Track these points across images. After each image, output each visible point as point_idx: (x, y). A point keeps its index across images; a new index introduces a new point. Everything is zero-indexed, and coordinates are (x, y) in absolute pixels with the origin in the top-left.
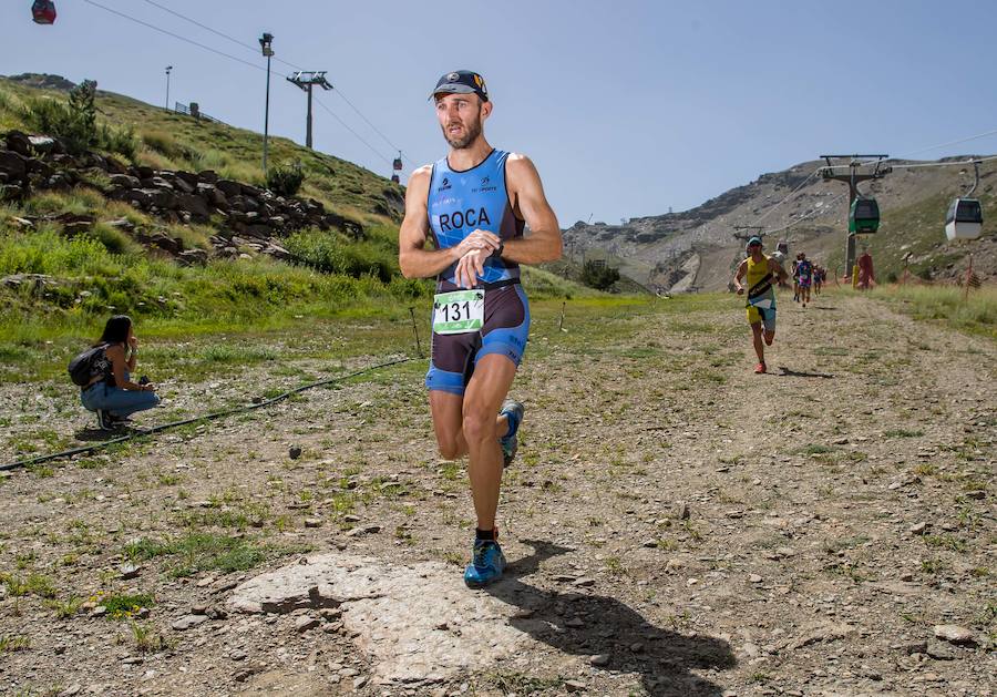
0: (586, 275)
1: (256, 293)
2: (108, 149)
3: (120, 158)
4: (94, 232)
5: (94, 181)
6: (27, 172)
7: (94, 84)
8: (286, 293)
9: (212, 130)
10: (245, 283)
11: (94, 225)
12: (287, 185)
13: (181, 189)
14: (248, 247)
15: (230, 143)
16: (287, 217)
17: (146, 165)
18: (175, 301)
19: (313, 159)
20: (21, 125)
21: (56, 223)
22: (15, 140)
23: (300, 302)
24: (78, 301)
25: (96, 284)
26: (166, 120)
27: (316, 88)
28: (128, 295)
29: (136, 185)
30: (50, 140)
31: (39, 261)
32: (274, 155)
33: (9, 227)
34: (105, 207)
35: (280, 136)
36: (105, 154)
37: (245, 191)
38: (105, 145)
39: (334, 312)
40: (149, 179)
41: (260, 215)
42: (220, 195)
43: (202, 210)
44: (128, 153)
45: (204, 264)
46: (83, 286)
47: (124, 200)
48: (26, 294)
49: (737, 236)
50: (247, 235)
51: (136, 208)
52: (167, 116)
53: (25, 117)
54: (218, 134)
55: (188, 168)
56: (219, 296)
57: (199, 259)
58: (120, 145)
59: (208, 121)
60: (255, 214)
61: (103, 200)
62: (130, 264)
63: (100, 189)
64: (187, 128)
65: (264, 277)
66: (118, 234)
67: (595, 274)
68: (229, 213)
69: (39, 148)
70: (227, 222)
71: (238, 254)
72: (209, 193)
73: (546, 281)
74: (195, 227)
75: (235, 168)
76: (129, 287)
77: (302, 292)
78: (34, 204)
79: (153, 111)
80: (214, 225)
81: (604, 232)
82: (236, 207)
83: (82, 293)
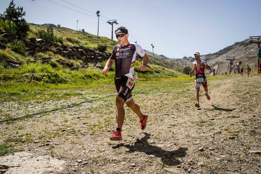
0: (185, 71)
1: (90, 77)
2: (56, 41)
3: (59, 44)
4: (50, 62)
5: (52, 49)
6: (35, 48)
7: (60, 25)
8: (98, 77)
9: (87, 36)
10: (87, 74)
11: (50, 61)
12: (103, 49)
13: (74, 51)
14: (91, 65)
15: (92, 39)
16: (102, 57)
17: (66, 45)
18: (68, 79)
19: (113, 42)
20: (36, 36)
21: (40, 60)
22: (33, 40)
23: (102, 79)
24: (43, 80)
25: (48, 75)
26: (76, 34)
27: (114, 24)
28: (56, 78)
29: (62, 50)
30: (41, 40)
31: (34, 70)
32: (103, 42)
33: (29, 61)
34: (54, 56)
35: (105, 37)
36: (55, 43)
37: (91, 51)
38: (55, 40)
39: (110, 82)
40: (66, 49)
41: (95, 57)
42: (84, 52)
43: (79, 56)
44: (61, 42)
45: (78, 70)
46: (44, 76)
47: (59, 54)
48: (30, 78)
49: (227, 60)
50: (91, 62)
51: (62, 56)
52: (77, 32)
53: (37, 34)
54: (89, 37)
55: (77, 45)
56: (80, 78)
57: (77, 69)
58: (59, 40)
59: (87, 33)
60: (93, 57)
61: (53, 54)
62: (58, 70)
63: (53, 51)
64: (81, 35)
65: (93, 73)
66: (56, 62)
67: (187, 71)
68: (86, 57)
69: (38, 42)
70: (86, 59)
71: (88, 67)
72: (81, 52)
73: (173, 73)
74: (77, 60)
75: (89, 45)
76: (56, 76)
77: (103, 77)
78: (36, 56)
79: (74, 31)
80: (82, 60)
81: (191, 59)
82: (88, 55)
83: (44, 78)
